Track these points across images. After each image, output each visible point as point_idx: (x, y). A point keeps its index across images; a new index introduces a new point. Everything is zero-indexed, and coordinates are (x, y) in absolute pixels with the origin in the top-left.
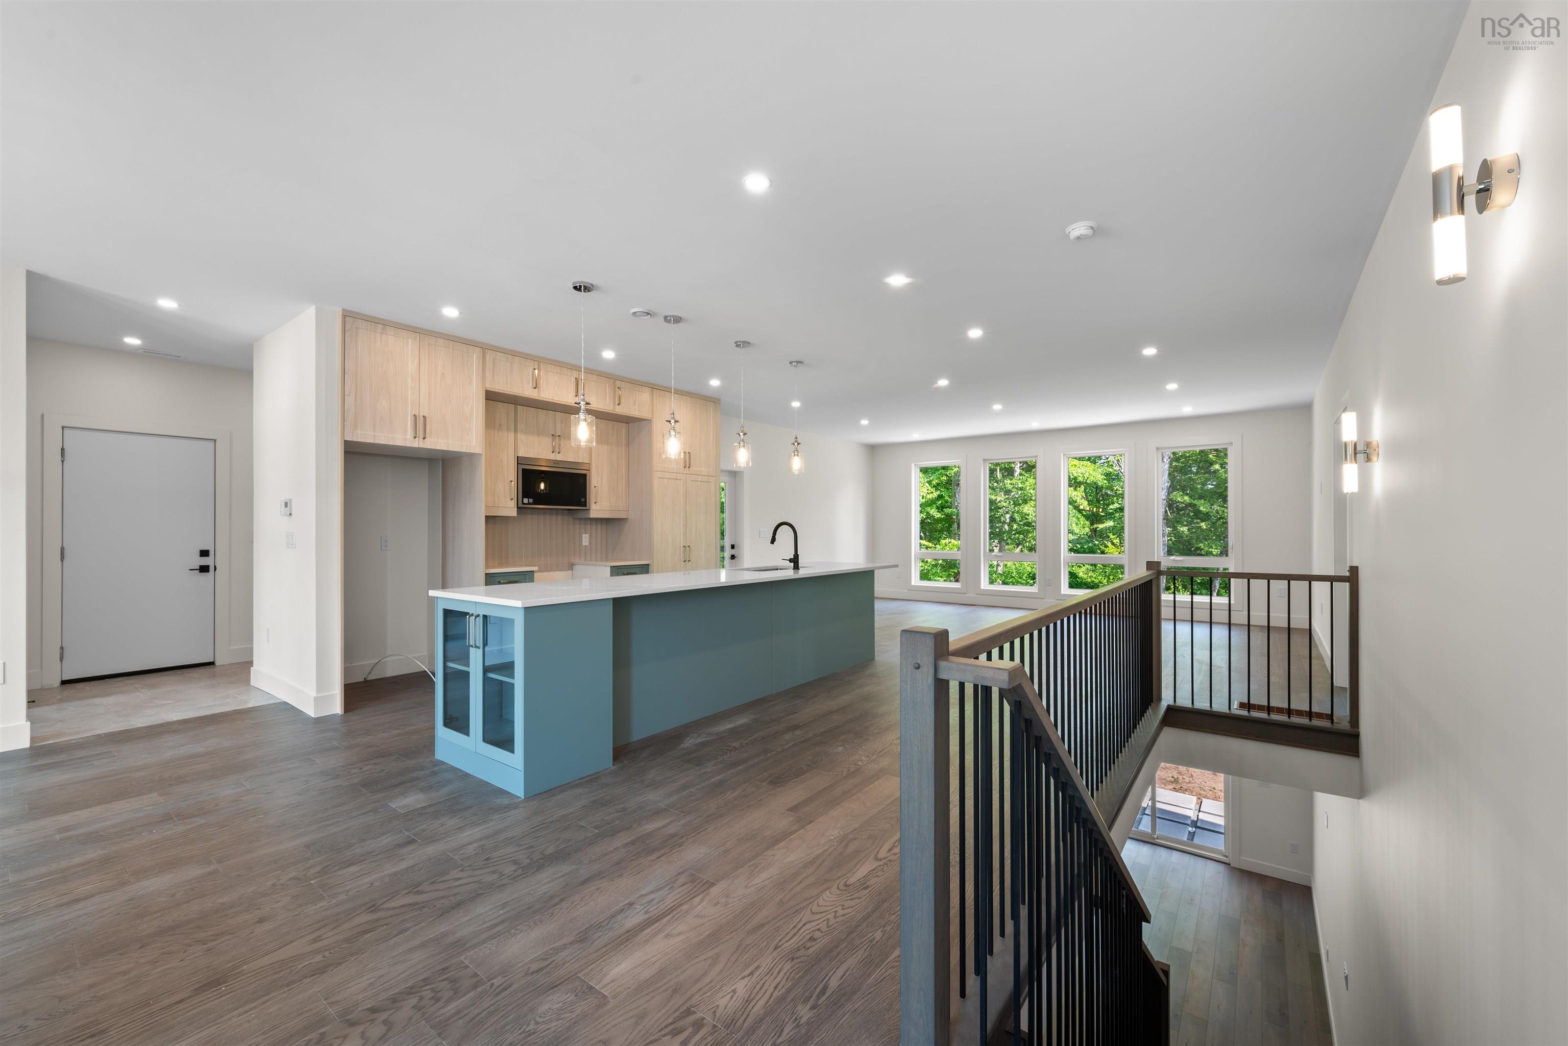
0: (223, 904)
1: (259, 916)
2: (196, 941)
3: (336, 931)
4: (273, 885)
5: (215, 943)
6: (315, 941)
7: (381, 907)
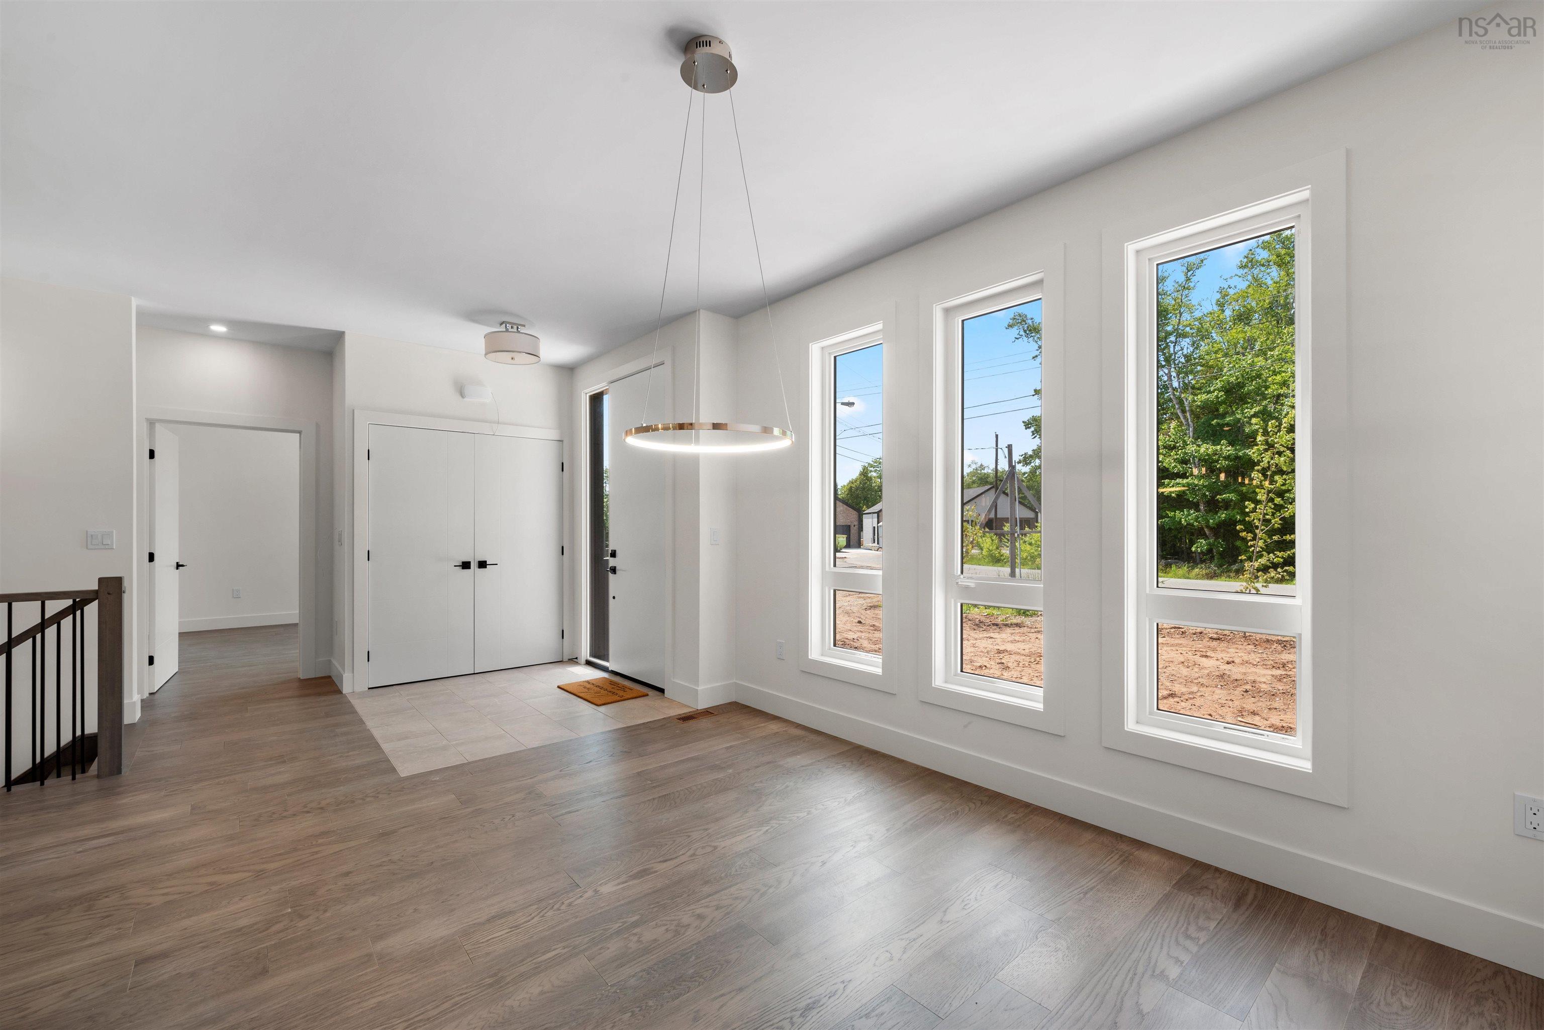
0: (374, 895)
1: (348, 878)
2: (395, 862)
3: (299, 858)
4: (325, 911)
5: (383, 860)
6: (317, 853)
7: (253, 874)
